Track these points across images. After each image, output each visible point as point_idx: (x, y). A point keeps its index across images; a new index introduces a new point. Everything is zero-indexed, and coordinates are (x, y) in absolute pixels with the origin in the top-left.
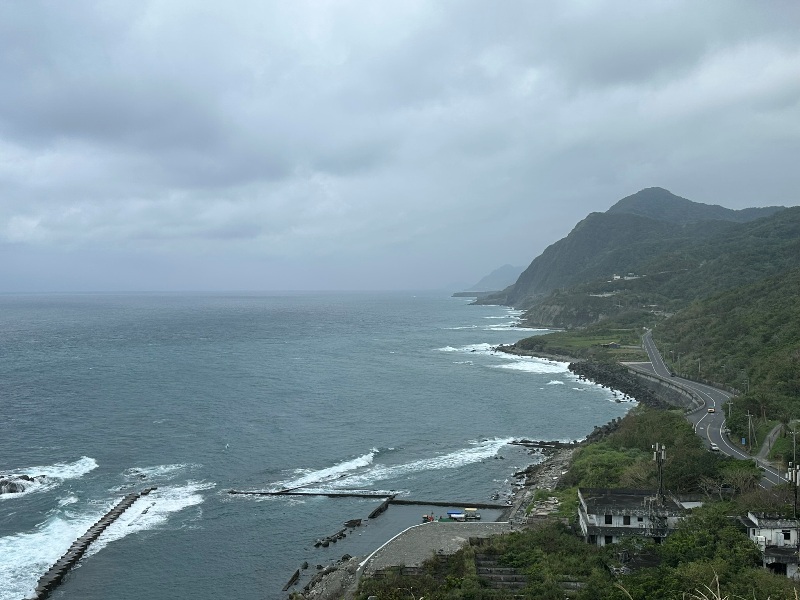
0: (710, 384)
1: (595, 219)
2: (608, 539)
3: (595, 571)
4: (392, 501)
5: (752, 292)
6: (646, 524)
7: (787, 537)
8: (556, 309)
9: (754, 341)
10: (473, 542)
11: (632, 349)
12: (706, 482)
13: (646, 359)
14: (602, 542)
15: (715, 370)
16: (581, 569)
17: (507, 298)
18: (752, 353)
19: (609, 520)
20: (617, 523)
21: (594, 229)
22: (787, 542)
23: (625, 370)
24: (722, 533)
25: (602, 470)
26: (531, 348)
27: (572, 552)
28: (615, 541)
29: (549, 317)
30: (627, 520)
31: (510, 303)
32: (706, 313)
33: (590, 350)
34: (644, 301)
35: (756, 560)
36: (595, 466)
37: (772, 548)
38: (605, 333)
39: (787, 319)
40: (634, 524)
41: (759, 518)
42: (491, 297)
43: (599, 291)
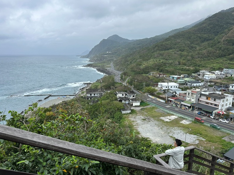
0: (121, 71)
1: (104, 40)
2: (91, 98)
3: (86, 105)
4: (50, 96)
5: (130, 54)
6: (98, 95)
7: (123, 95)
8: (96, 58)
9: (129, 63)
10: (63, 102)
11: (108, 66)
12: (112, 87)
13: (111, 67)
14: (89, 99)
15: (121, 68)
16: (83, 105)
17: (87, 57)
18: (128, 65)
19: (91, 95)
20: (93, 95)
21: (104, 42)
22: (123, 96)
23: (106, 69)
24: (111, 95)
25: (95, 87)
26: (89, 66)
27: (83, 101)
28: (92, 99)
29: (94, 60)
30: (94, 94)
31: (87, 58)
32: (122, 58)
33: (101, 66)
34: (112, 57)
35: (116, 99)
36: (94, 86)
37: (120, 98)
38: (104, 63)
39: (135, 59)
40: (96, 95)
41: (118, 92)
42: (84, 56)
43: (104, 55)
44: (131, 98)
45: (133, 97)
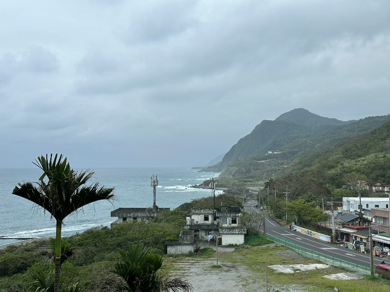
7: (206, 219)
8: (235, 169)
17: (218, 168)
21: (264, 129)
22: (207, 222)
33: (237, 184)
42: (210, 167)
43: (259, 160)
44: (225, 225)
45: (234, 222)
